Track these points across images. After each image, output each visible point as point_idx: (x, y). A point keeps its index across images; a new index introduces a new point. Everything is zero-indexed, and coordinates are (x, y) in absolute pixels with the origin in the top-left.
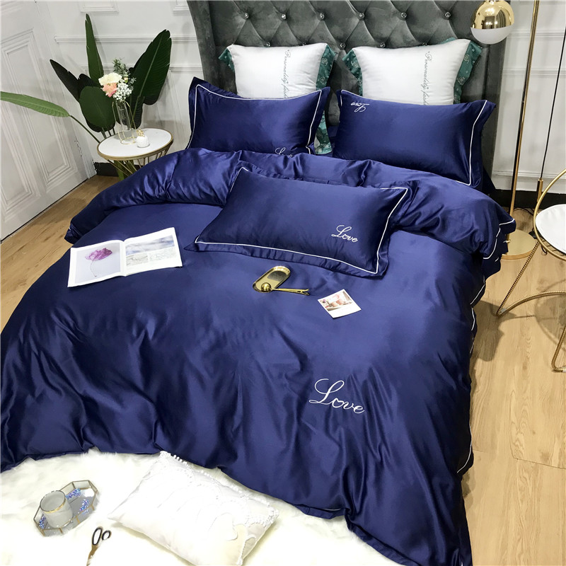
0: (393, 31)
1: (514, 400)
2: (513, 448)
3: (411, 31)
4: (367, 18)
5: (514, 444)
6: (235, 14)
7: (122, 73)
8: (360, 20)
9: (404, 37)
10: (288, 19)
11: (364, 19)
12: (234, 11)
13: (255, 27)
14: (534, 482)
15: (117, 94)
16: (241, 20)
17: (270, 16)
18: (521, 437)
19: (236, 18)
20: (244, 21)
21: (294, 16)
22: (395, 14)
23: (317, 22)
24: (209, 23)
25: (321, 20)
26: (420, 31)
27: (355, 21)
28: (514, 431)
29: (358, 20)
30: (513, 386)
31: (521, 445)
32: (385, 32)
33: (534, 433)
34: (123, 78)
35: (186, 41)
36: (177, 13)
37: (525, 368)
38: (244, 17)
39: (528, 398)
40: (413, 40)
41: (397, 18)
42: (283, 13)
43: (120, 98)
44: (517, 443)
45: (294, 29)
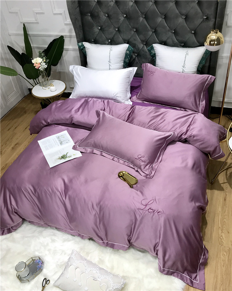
0: (168, 38)
1: (220, 216)
2: (220, 240)
3: (176, 39)
4: (155, 32)
5: (220, 238)
7: (42, 58)
8: (153, 32)
9: (173, 41)
10: (119, 31)
11: (154, 32)
12: (94, 26)
13: (103, 33)
14: (229, 257)
15: (41, 67)
16: (96, 30)
17: (111, 29)
18: (223, 235)
19: (94, 29)
20: (98, 30)
21: (121, 29)
22: (169, 31)
23: (133, 32)
24: (82, 31)
25: (135, 32)
26: (180, 39)
27: (151, 33)
28: (220, 231)
29: (152, 32)
30: (220, 209)
31: (223, 239)
32: (164, 39)
33: (229, 233)
34: (43, 60)
35: (70, 37)
36: (66, 24)
37: (225, 200)
38: (98, 29)
39: (226, 215)
40: (177, 43)
41: (170, 33)
42: (116, 28)
43: (42, 69)
44: (221, 238)
45: (122, 36)
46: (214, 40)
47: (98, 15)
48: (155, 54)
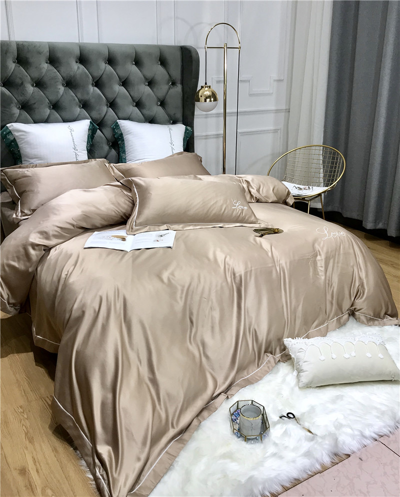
6: (12, 105)
9: (138, 116)
11: (111, 106)
19: (12, 108)
20: (18, 111)
23: (79, 109)
27: (105, 108)
46: (209, 97)
47: (22, 83)
48: (122, 134)
